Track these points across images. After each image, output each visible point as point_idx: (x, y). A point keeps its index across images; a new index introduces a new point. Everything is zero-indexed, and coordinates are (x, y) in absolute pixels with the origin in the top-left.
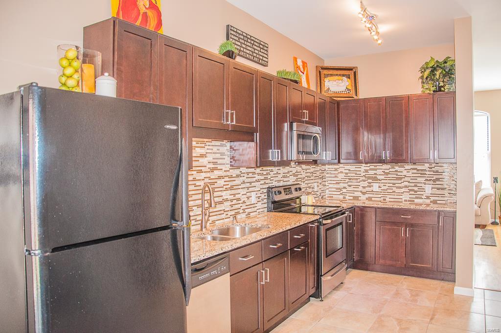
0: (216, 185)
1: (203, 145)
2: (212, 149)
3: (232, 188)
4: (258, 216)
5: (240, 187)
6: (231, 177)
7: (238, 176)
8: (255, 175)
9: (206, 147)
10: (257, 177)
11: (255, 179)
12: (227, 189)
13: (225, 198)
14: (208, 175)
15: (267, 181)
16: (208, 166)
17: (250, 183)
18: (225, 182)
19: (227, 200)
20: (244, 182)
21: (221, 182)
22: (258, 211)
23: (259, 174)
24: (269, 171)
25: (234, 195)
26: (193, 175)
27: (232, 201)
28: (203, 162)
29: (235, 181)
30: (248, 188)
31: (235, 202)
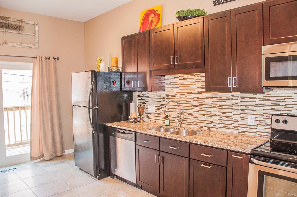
0: (204, 103)
1: (193, 77)
2: (201, 79)
3: (221, 107)
4: (257, 138)
5: (231, 107)
6: (221, 98)
7: (228, 99)
8: (255, 100)
9: (195, 78)
10: (258, 102)
11: (254, 104)
12: (215, 107)
13: (213, 113)
14: (197, 96)
15: (277, 108)
16: (197, 90)
17: (247, 106)
18: (212, 101)
19: (215, 115)
20: (236, 104)
21: (210, 102)
22: (258, 133)
23: (260, 99)
24: (283, 98)
25: (224, 113)
26: (185, 95)
27: (220, 116)
28: (193, 88)
29: (225, 102)
30: (243, 110)
31: (223, 118)
